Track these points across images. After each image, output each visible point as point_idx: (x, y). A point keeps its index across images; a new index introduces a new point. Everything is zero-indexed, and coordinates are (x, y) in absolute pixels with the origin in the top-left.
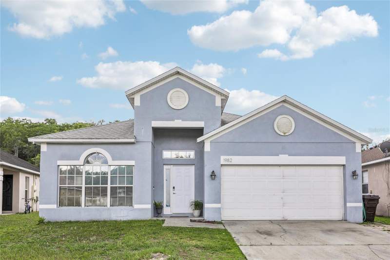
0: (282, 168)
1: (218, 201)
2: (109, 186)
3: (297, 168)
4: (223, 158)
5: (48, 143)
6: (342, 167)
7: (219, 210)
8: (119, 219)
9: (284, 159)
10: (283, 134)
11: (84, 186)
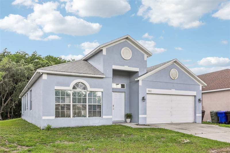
0: (171, 96)
1: (145, 113)
2: (87, 104)
3: (177, 96)
4: (147, 89)
5: (48, 74)
6: (194, 97)
7: (145, 118)
8: (94, 125)
9: (173, 92)
10: (173, 79)
11: (71, 104)
